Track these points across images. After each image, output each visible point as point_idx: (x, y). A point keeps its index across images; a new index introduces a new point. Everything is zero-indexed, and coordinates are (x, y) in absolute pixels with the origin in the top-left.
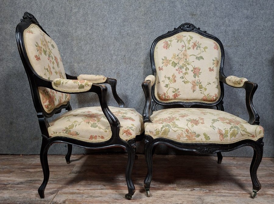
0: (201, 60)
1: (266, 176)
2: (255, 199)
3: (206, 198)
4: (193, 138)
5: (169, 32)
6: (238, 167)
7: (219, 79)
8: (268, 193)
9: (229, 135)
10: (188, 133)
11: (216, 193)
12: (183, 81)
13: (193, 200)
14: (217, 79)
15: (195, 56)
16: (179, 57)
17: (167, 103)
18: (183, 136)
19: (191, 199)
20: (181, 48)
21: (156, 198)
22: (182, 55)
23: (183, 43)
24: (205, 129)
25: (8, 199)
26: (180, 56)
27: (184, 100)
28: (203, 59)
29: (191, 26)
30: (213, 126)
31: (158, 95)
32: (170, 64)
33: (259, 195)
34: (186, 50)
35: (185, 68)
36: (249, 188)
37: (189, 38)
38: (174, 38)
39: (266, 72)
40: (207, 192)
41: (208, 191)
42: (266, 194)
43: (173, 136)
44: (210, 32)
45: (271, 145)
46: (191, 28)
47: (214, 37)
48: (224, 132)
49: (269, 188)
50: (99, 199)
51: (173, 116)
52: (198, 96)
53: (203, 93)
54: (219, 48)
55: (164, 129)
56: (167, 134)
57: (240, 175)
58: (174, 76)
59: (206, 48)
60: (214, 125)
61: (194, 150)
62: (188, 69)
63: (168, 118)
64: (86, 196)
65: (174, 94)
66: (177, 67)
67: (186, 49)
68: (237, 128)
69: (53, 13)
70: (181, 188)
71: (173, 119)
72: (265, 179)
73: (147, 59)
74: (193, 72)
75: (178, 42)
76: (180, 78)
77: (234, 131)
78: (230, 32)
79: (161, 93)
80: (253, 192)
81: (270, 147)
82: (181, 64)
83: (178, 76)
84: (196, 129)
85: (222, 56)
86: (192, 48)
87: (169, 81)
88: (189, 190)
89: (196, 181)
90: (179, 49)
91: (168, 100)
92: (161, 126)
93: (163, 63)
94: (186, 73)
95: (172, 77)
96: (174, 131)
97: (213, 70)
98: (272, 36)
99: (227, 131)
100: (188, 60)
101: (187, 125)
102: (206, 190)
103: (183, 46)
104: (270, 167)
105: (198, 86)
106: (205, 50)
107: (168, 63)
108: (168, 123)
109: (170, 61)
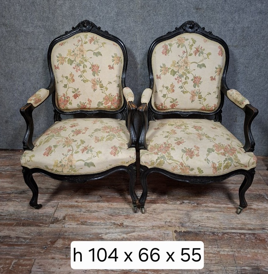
0: (203, 68)
4: (187, 171)
5: (169, 32)
7: (220, 89)
9: (222, 168)
10: (182, 167)
11: (203, 207)
12: (182, 91)
13: (181, 216)
14: (218, 88)
15: (196, 63)
17: (164, 113)
18: (178, 169)
20: (181, 55)
22: (182, 62)
23: (184, 49)
24: (199, 163)
26: (180, 64)
27: (182, 109)
28: (205, 67)
29: (195, 26)
30: (207, 159)
31: (155, 105)
32: (169, 73)
34: (187, 57)
35: (185, 76)
37: (191, 42)
38: (174, 41)
40: (195, 206)
46: (195, 28)
48: (217, 165)
51: (169, 142)
52: (196, 106)
53: (201, 103)
54: (224, 52)
55: (158, 161)
56: (162, 165)
58: (173, 86)
59: (209, 54)
60: (209, 157)
62: (188, 78)
63: (164, 145)
65: (171, 104)
66: (176, 76)
67: (187, 55)
71: (169, 147)
74: (193, 82)
75: (178, 47)
76: (179, 87)
77: (227, 163)
79: (158, 103)
80: (240, 208)
82: (181, 72)
83: (177, 86)
84: (190, 162)
85: (226, 62)
86: (194, 55)
87: (167, 91)
88: (179, 202)
90: (179, 56)
91: (165, 110)
92: (156, 157)
93: (161, 71)
94: (185, 83)
95: (171, 87)
96: (169, 163)
97: (214, 79)
99: (221, 164)
100: (188, 68)
101: (182, 157)
102: (194, 204)
103: (184, 52)
105: (198, 97)
106: (208, 56)
107: (167, 71)
108: (164, 154)
109: (169, 69)
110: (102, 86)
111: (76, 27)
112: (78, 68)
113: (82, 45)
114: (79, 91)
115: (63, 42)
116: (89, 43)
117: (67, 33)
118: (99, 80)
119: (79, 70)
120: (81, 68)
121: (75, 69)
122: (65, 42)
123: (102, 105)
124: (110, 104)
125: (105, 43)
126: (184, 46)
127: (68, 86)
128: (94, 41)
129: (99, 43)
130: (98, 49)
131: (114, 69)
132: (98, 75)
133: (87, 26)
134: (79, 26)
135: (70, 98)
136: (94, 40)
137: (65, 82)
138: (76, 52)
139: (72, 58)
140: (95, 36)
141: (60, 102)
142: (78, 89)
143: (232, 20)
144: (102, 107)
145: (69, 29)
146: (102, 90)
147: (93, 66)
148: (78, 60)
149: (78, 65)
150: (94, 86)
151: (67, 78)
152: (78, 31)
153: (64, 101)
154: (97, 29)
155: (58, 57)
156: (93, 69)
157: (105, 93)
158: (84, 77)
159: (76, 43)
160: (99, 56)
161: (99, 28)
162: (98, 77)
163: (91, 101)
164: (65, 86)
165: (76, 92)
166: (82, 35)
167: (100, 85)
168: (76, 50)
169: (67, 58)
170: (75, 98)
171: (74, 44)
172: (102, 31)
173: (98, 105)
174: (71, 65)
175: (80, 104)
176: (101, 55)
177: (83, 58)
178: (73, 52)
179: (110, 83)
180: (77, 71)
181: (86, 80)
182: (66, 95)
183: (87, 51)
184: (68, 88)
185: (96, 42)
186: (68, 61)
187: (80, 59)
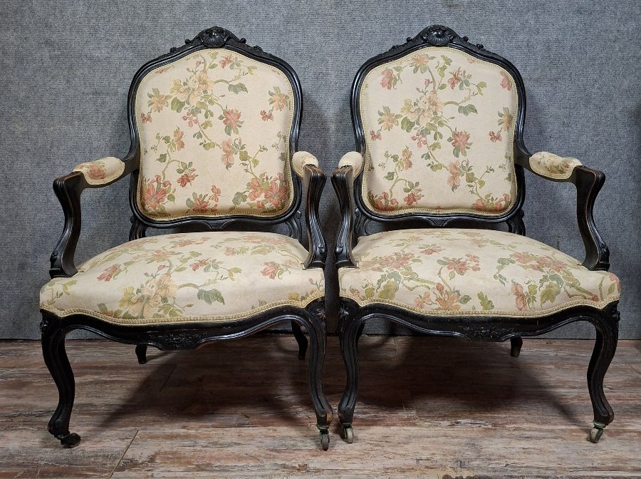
0: (472, 114)
1: (626, 385)
2: (600, 444)
3: (486, 442)
4: (454, 305)
5: (394, 47)
6: (559, 363)
7: (512, 159)
8: (630, 428)
9: (538, 296)
10: (442, 294)
11: (509, 430)
12: (429, 165)
13: (457, 448)
14: (510, 158)
15: (456, 104)
16: (419, 109)
17: (390, 217)
18: (430, 300)
19: (452, 448)
20: (422, 87)
21: (368, 446)
22: (425, 103)
23: (427, 75)
24: (481, 282)
25: (19, 453)
26: (421, 105)
27: (432, 208)
28: (476, 111)
29: (447, 33)
30: (500, 276)
31: (371, 197)
32: (397, 125)
33: (611, 434)
34: (434, 92)
35: (433, 133)
36: (586, 417)
37: (442, 62)
38: (406, 62)
39: (623, 140)
40: (489, 429)
41: (490, 426)
42: (625, 431)
43: (405, 300)
44: (491, 47)
45: (635, 311)
46: (448, 38)
47: (502, 59)
48: (526, 290)
49: (633, 417)
50: (235, 449)
51: (407, 251)
52: (463, 199)
53: (475, 192)
54: (514, 85)
55: (384, 283)
56: (393, 296)
57: (563, 384)
58: (408, 154)
59: (482, 85)
60: (503, 273)
61: (457, 334)
62: (441, 136)
63: (395, 257)
64: (202, 442)
65: (407, 194)
66: (414, 132)
67: (434, 88)
68: (558, 279)
69: (116, 4)
70: (428, 420)
71: (406, 258)
72: (622, 394)
73: (342, 111)
74: (453, 144)
75: (415, 71)
76: (422, 157)
77: (550, 287)
78: (539, 47)
79: (378, 193)
80: (596, 427)
81: (633, 316)
82: (424, 124)
83: (417, 153)
84: (460, 283)
85: (520, 105)
86: (449, 86)
87: (397, 165)
88: (446, 423)
89: (463, 402)
90: (418, 89)
91: (392, 209)
92: (378, 275)
93: (380, 123)
94: (435, 146)
95: (403, 155)
96: (409, 288)
97: (498, 138)
98: (638, 55)
99: (536, 286)
100: (439, 114)
101: (440, 273)
102: (484, 425)
103: (428, 82)
104: (634, 363)
105: (465, 177)
106: (479, 90)
107: (393, 122)
108: (395, 270)
109: (397, 116)
110: (244, 157)
111: (194, 40)
112: (194, 118)
113: (205, 71)
114: (192, 168)
115: (163, 67)
116: (220, 66)
117: (173, 50)
118: (240, 143)
119: (196, 122)
120: (201, 117)
121: (188, 121)
122: (169, 68)
123: (244, 200)
124: (262, 198)
125: (254, 68)
126: (425, 69)
127: (168, 158)
128: (230, 64)
129: (242, 67)
130: (239, 77)
131: (272, 120)
132: (237, 132)
133: (216, 36)
134: (199, 37)
135: (171, 184)
136: (230, 61)
137: (163, 148)
138: (190, 84)
139: (182, 98)
140: (234, 55)
141: (146, 196)
142: (191, 164)
143: (523, 26)
144: (243, 205)
145: (180, 43)
146: (245, 165)
147: (226, 113)
148: (195, 101)
149: (195, 112)
150: (227, 157)
151: (167, 139)
152: (198, 46)
153: (157, 193)
154: (239, 42)
155: (150, 96)
156: (227, 119)
157: (253, 174)
158: (206, 137)
159: (193, 67)
160: (242, 93)
161: (243, 41)
162: (237, 136)
163: (219, 192)
164: (162, 158)
165: (187, 171)
166: (206, 54)
167: (241, 153)
168: (192, 80)
169: (171, 97)
170: (183, 185)
171: (188, 69)
172: (248, 46)
173: (235, 200)
174: (178, 111)
175: (192, 200)
176: (246, 90)
177: (206, 97)
178: (185, 84)
179: (264, 149)
180: (190, 125)
181: (209, 144)
182: (162, 177)
183: (216, 82)
184: (169, 163)
185: (235, 66)
186: (173, 103)
187: (199, 99)
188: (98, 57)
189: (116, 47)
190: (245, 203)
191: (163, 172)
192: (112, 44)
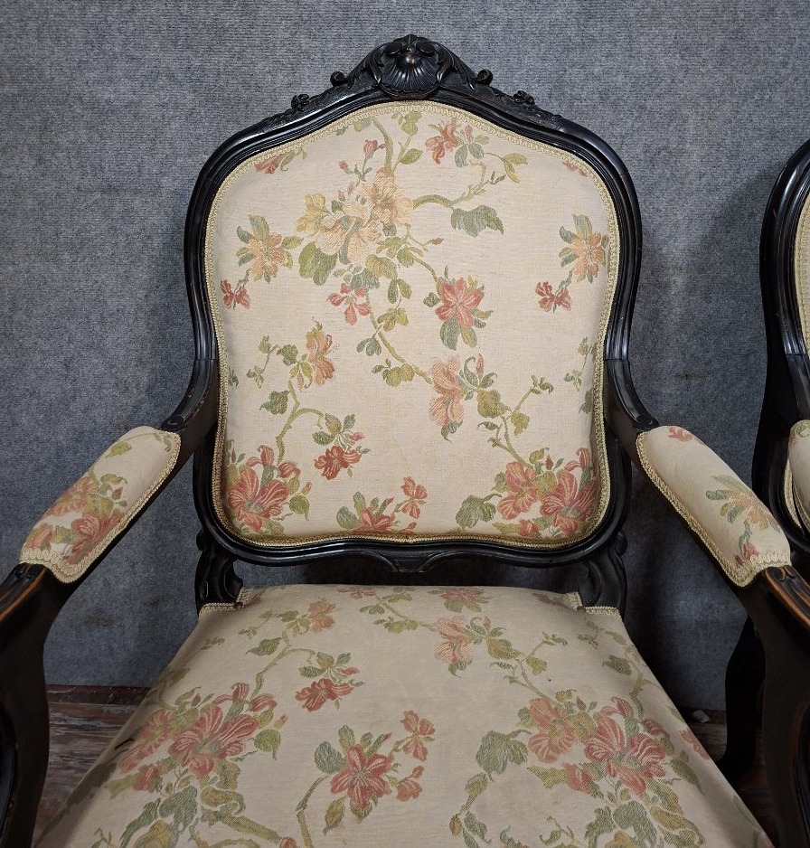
110: (490, 407)
111: (354, 74)
112: (361, 300)
113: (387, 171)
114: (354, 430)
115: (276, 151)
116: (428, 156)
117: (300, 104)
118: (480, 369)
119: (366, 311)
120: (378, 298)
121: (343, 307)
122: (292, 155)
123: (487, 517)
124: (533, 513)
125: (520, 160)
127: (291, 404)
128: (455, 149)
129: (486, 159)
130: (479, 190)
131: (568, 306)
132: (472, 340)
133: (416, 66)
134: (369, 66)
135: (298, 472)
136: (455, 142)
137: (279, 376)
138: (350, 210)
139: (329, 244)
140: (464, 120)
141: (237, 497)
142: (350, 420)
144: (483, 527)
145: (317, 85)
146: (493, 427)
147: (447, 287)
148: (361, 255)
149: (360, 284)
150: (446, 404)
151: (288, 354)
152: (366, 93)
153: (263, 492)
154: (475, 81)
155: (245, 237)
156: (448, 305)
157: (510, 450)
158: (391, 350)
159: (356, 158)
160: (487, 234)
161: (486, 77)
162: (473, 352)
163: (420, 493)
164: (277, 403)
165: (339, 440)
166: (387, 117)
167: (482, 396)
168: (354, 195)
169: (299, 241)
170: (331, 474)
171: (343, 165)
172: (501, 94)
173: (462, 516)
174: (317, 282)
175: (353, 511)
176: (498, 225)
177: (393, 243)
178: (336, 207)
179: (544, 387)
180: (350, 317)
181: (398, 370)
182: (277, 452)
183: (418, 203)
184: (293, 416)
185: (470, 157)
186: (303, 259)
187: (373, 248)
188: (108, 101)
189: (153, 76)
190: (490, 522)
191: (279, 439)
192: (143, 70)
